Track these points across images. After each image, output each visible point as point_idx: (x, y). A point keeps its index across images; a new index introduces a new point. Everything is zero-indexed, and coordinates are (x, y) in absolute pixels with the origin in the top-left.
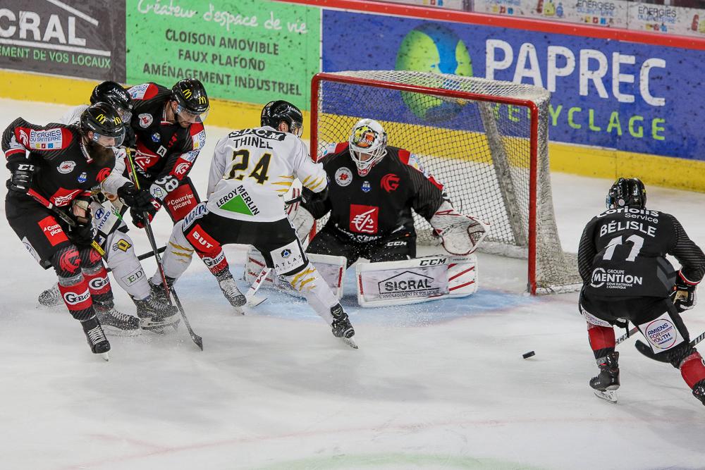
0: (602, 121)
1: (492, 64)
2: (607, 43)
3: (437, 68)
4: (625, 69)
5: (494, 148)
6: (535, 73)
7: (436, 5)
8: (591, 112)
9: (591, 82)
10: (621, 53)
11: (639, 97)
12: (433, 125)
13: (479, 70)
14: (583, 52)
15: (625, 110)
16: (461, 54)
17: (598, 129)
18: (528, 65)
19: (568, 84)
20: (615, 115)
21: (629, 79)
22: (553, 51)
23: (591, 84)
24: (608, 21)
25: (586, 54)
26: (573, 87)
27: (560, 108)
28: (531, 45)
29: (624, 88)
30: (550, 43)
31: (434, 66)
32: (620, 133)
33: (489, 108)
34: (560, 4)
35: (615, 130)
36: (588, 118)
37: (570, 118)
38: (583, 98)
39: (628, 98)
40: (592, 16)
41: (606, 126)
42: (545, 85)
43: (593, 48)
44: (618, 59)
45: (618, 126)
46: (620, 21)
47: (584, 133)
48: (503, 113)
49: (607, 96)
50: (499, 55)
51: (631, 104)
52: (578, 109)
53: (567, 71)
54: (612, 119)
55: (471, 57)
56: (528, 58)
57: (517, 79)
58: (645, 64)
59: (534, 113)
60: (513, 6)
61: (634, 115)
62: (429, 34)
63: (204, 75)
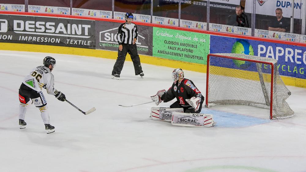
0: (292, 69)
1: (260, 52)
2: (294, 47)
3: (244, 53)
4: (299, 54)
5: (261, 77)
6: (272, 55)
7: (244, 34)
8: (289, 66)
9: (288, 57)
10: (297, 49)
11: (303, 62)
12: (243, 70)
13: (256, 54)
14: (286, 49)
15: (299, 66)
16: (251, 49)
17: (291, 71)
18: (270, 52)
19: (282, 58)
20: (296, 67)
21: (300, 57)
22: (278, 48)
23: (289, 58)
24: (294, 40)
25: (287, 50)
26: (283, 59)
27: (279, 65)
28: (271, 47)
29: (298, 59)
30: (277, 46)
31: (243, 52)
32: (297, 73)
33: (259, 65)
34: (280, 35)
35: (295, 72)
36: (288, 68)
37: (282, 68)
38: (286, 62)
39: (299, 63)
40: (289, 38)
41: (293, 70)
42: (275, 58)
43: (290, 48)
44: (297, 51)
45: (296, 71)
46: (297, 40)
47: (286, 72)
48: (263, 66)
49: (293, 62)
50: (262, 49)
51: (300, 64)
52: (285, 66)
53: (282, 54)
54: (295, 69)
55: (254, 50)
56: (270, 50)
57: (267, 56)
58: (305, 53)
59: (272, 67)
60: (266, 35)
61: (301, 68)
62: (242, 43)
63: (175, 53)
